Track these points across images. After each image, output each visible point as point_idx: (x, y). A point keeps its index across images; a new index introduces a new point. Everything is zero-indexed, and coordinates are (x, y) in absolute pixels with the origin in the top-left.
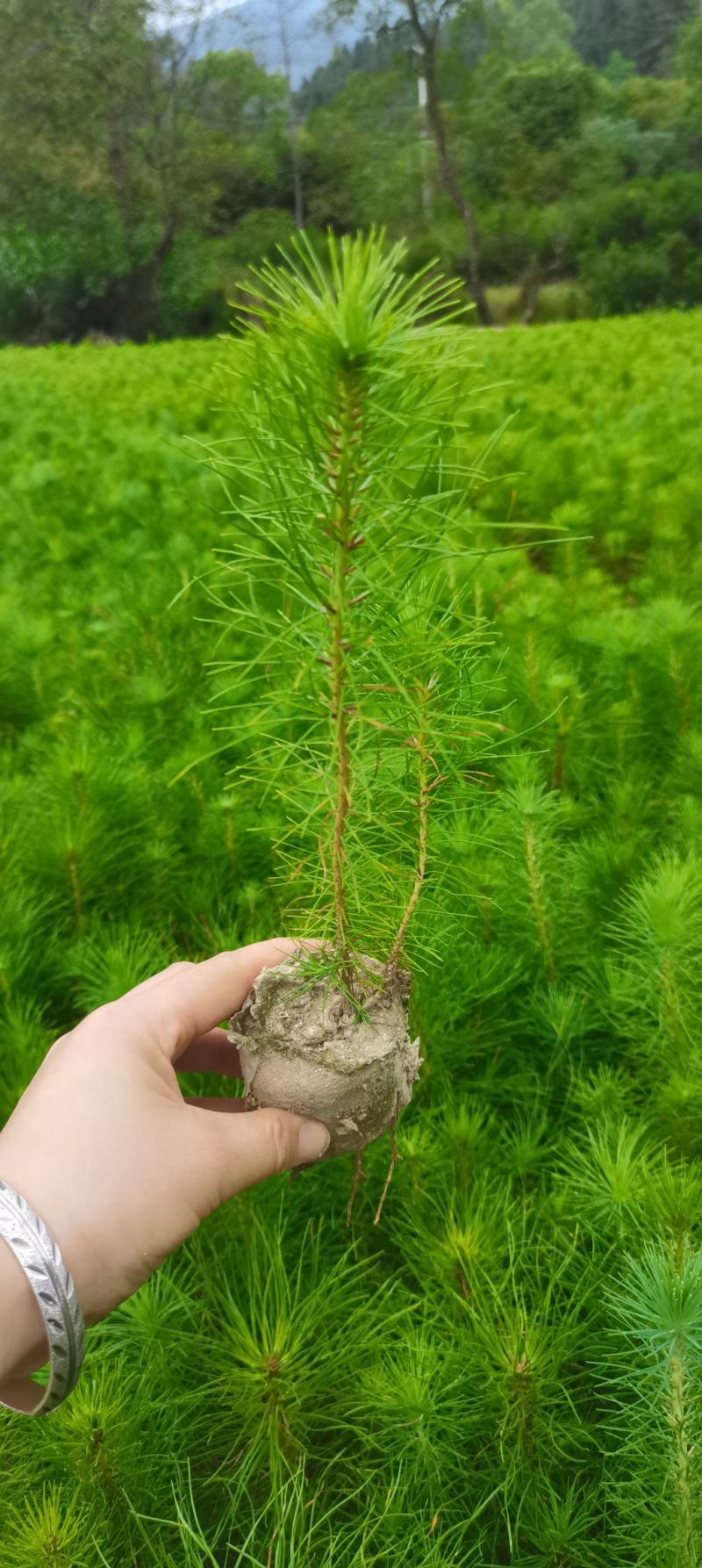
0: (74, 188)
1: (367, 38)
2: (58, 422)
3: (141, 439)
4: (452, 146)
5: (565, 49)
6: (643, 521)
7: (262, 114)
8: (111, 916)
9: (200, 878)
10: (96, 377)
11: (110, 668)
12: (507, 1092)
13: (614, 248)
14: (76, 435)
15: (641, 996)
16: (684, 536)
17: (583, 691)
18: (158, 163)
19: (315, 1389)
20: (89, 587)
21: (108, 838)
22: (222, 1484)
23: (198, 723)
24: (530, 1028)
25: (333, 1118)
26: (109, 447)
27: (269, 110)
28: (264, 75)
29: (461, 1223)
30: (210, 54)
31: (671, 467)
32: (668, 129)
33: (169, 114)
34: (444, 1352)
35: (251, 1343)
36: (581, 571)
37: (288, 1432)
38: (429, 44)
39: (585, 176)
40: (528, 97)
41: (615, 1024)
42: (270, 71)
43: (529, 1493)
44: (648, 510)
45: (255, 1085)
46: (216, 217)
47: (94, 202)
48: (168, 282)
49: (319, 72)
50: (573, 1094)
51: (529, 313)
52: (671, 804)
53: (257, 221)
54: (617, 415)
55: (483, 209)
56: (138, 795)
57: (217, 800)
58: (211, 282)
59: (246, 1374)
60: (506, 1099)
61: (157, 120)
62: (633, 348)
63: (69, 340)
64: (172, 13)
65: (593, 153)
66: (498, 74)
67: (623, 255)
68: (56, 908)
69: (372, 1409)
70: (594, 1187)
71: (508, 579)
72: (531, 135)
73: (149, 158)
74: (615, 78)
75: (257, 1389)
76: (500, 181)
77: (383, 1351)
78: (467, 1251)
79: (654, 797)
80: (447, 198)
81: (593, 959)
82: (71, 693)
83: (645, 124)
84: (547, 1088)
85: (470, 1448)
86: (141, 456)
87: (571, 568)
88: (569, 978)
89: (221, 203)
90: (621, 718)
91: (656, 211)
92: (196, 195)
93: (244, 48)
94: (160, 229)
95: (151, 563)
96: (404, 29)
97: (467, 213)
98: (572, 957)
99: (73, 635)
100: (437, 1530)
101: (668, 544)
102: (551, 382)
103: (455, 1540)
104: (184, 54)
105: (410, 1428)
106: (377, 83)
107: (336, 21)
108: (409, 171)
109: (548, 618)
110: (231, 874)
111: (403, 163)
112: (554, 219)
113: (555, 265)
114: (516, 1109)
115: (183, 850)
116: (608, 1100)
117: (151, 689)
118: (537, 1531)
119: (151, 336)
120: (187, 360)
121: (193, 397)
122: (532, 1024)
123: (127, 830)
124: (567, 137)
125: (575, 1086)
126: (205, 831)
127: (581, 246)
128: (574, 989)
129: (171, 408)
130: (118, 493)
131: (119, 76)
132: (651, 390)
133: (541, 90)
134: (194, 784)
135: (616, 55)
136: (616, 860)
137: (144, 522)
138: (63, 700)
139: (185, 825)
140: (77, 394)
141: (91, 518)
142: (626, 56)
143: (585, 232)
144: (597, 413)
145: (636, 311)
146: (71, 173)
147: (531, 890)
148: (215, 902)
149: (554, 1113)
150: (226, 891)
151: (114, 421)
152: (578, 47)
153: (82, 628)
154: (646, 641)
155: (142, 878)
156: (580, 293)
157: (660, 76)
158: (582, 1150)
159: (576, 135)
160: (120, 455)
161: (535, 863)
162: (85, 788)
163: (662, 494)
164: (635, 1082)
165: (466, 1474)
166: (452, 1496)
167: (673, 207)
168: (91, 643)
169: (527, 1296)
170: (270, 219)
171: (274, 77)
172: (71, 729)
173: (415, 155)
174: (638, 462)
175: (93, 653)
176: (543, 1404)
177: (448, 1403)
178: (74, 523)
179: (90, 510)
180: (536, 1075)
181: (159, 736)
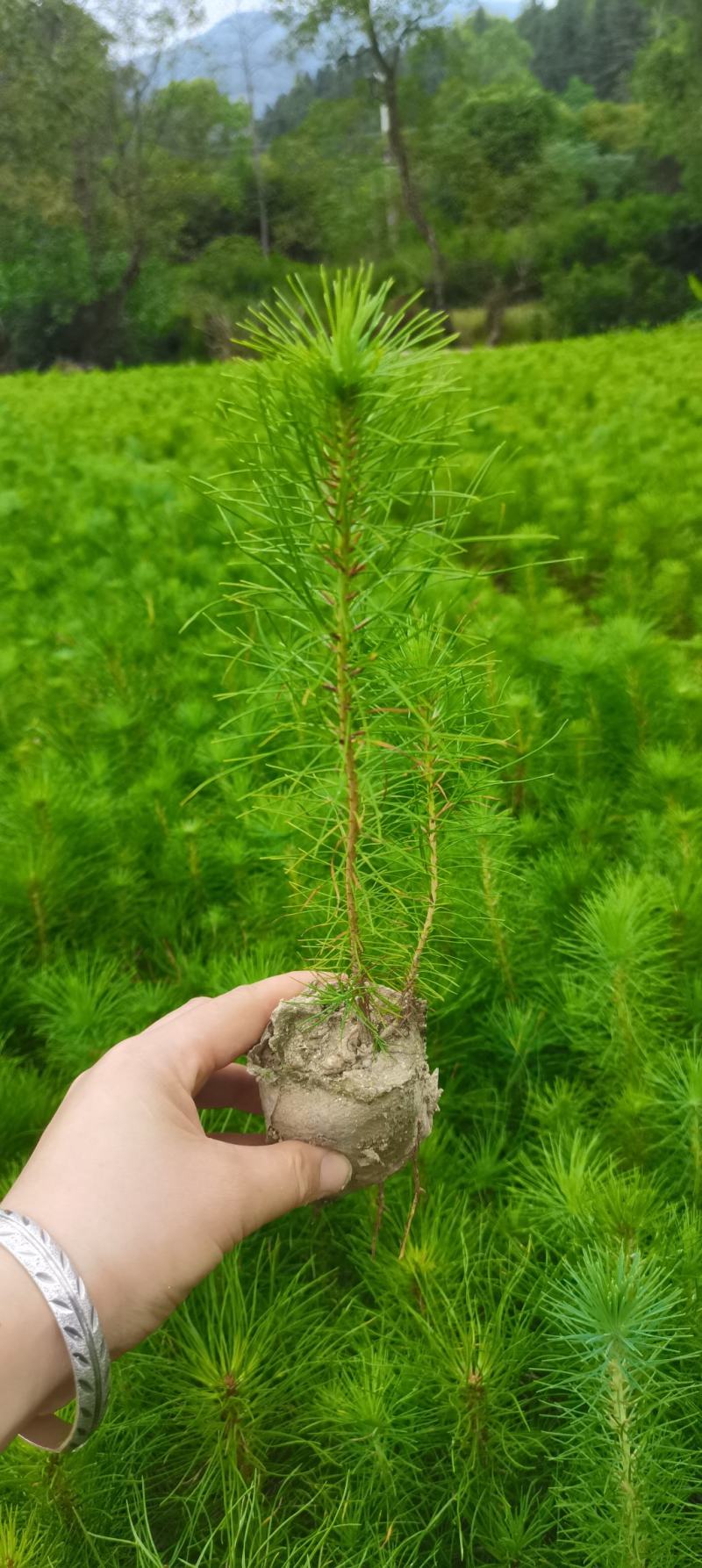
0: (40, 217)
1: (328, 66)
2: (25, 450)
3: (107, 467)
4: (417, 170)
5: (525, 75)
6: (605, 540)
7: (225, 141)
8: (75, 943)
9: (164, 903)
10: (64, 405)
11: (74, 695)
12: (467, 1108)
13: (578, 270)
14: (42, 463)
15: (594, 1009)
16: (642, 555)
17: (540, 711)
18: (123, 192)
19: (274, 1405)
20: (54, 615)
21: (71, 867)
22: (180, 1504)
23: (163, 748)
24: (488, 1043)
25: (354, 1149)
26: (76, 474)
27: (233, 137)
28: (227, 104)
29: (416, 1239)
30: (172, 83)
31: (632, 486)
32: (628, 152)
33: (133, 143)
34: (399, 1366)
35: (207, 1362)
36: (542, 592)
37: (247, 1451)
38: (390, 72)
39: (547, 199)
40: (489, 122)
41: (570, 1037)
42: (233, 99)
43: (482, 1504)
44: (610, 529)
45: (276, 1118)
46: (182, 243)
47: (60, 231)
48: (136, 308)
49: (282, 100)
50: (530, 1109)
51: (494, 334)
52: (629, 819)
53: (223, 248)
54: (579, 435)
55: (448, 233)
56: (101, 821)
57: (179, 826)
58: (178, 308)
59: (204, 1393)
60: (466, 1115)
61: (121, 148)
62: (596, 368)
63: (36, 367)
64: (134, 44)
65: (554, 176)
66: (459, 100)
67: (586, 276)
68: (19, 937)
69: (330, 1424)
70: (548, 1199)
71: (470, 600)
72: (493, 160)
73: (114, 187)
74: (576, 102)
75: (214, 1408)
76: (464, 205)
77: (340, 1368)
78: (422, 1266)
79: (613, 812)
80: (410, 223)
81: (551, 974)
82: (35, 721)
83: (605, 147)
84: (506, 1104)
85: (428, 1460)
86: (107, 484)
87: (531, 588)
88: (527, 994)
89: (187, 230)
90: (580, 735)
91: (618, 232)
92: (161, 223)
93: (206, 78)
94: (126, 257)
95: (115, 590)
96: (365, 57)
97: (431, 238)
98: (530, 973)
99: (39, 664)
100: (392, 1540)
101: (626, 563)
102: (515, 404)
103: (410, 1551)
104: (147, 84)
105: (367, 1442)
106: (340, 110)
107: (297, 49)
108: (373, 197)
109: (509, 638)
110: (195, 899)
111: (367, 189)
112: (517, 242)
113: (521, 287)
114: (476, 1126)
115: (148, 875)
116: (564, 1114)
117: (114, 716)
118: (493, 1540)
119: (119, 363)
120: (155, 386)
121: (161, 423)
122: (489, 1040)
123: (90, 857)
124: (528, 161)
125: (533, 1101)
126: (170, 856)
127: (544, 268)
128: (531, 1005)
129: (138, 435)
130: (84, 521)
131: (83, 106)
132: (614, 410)
133: (501, 115)
134: (158, 810)
135: (575, 80)
136: (572, 876)
137: (110, 549)
138: (28, 728)
139: (148, 850)
140: (44, 422)
141: (57, 545)
142: (585, 81)
143: (549, 254)
144: (560, 434)
145: (600, 331)
146: (35, 202)
147: (486, 908)
148: (179, 928)
149: (513, 1127)
150: (190, 915)
151: (80, 449)
152: (537, 72)
153: (46, 657)
154: (604, 659)
155: (107, 902)
156: (544, 313)
157: (619, 100)
158: (537, 1163)
159: (536, 160)
160: (86, 482)
161: (491, 880)
162: (47, 816)
163: (622, 513)
164: (590, 1095)
165: (420, 1485)
166: (408, 1508)
167: (634, 228)
168: (56, 671)
169: (481, 1309)
170: (238, 246)
171: (237, 105)
172: (34, 758)
173: (379, 181)
174: (598, 482)
175: (57, 682)
176: (498, 1415)
177: (405, 1416)
178: (40, 551)
179: (56, 538)
180: (495, 1090)
181: (123, 763)
